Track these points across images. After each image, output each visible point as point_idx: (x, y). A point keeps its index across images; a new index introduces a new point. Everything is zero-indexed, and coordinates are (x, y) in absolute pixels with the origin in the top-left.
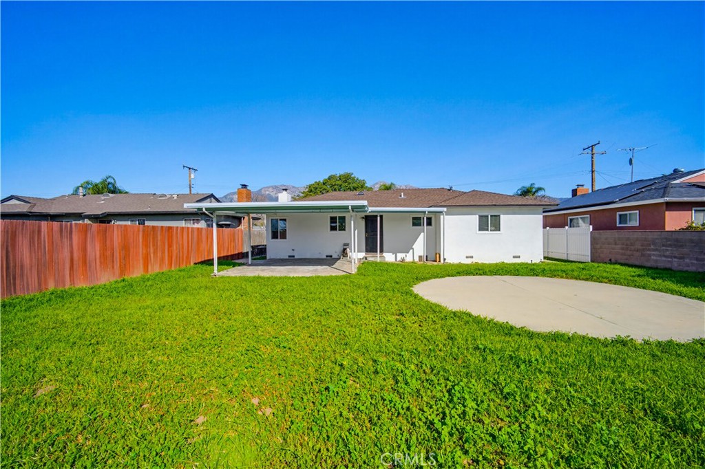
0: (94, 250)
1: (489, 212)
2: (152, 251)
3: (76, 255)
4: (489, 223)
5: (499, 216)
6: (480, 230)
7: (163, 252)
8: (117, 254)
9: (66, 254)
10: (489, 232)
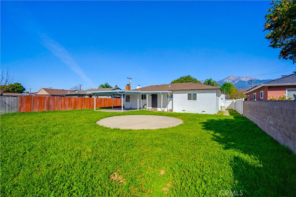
0: (67, 103)
1: (192, 93)
2: (83, 104)
3: (62, 104)
4: (192, 97)
5: (196, 94)
6: (188, 100)
7: (87, 104)
8: (73, 104)
9: (60, 103)
10: (192, 101)
